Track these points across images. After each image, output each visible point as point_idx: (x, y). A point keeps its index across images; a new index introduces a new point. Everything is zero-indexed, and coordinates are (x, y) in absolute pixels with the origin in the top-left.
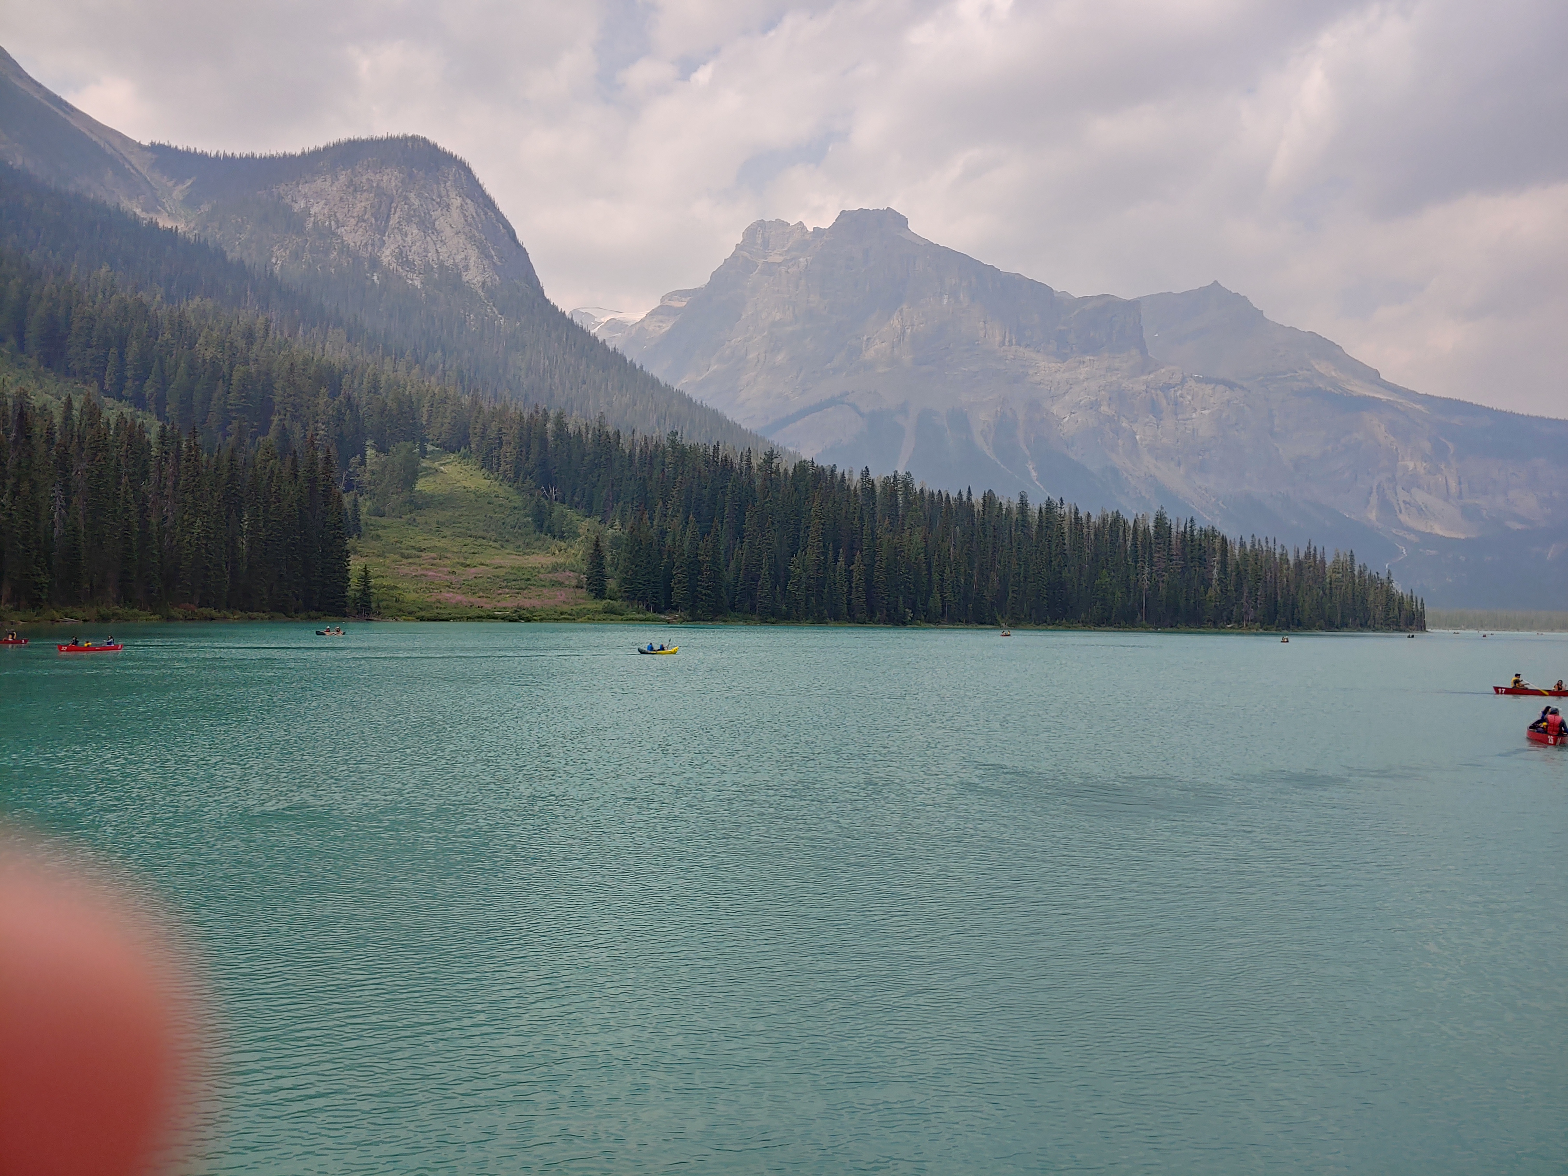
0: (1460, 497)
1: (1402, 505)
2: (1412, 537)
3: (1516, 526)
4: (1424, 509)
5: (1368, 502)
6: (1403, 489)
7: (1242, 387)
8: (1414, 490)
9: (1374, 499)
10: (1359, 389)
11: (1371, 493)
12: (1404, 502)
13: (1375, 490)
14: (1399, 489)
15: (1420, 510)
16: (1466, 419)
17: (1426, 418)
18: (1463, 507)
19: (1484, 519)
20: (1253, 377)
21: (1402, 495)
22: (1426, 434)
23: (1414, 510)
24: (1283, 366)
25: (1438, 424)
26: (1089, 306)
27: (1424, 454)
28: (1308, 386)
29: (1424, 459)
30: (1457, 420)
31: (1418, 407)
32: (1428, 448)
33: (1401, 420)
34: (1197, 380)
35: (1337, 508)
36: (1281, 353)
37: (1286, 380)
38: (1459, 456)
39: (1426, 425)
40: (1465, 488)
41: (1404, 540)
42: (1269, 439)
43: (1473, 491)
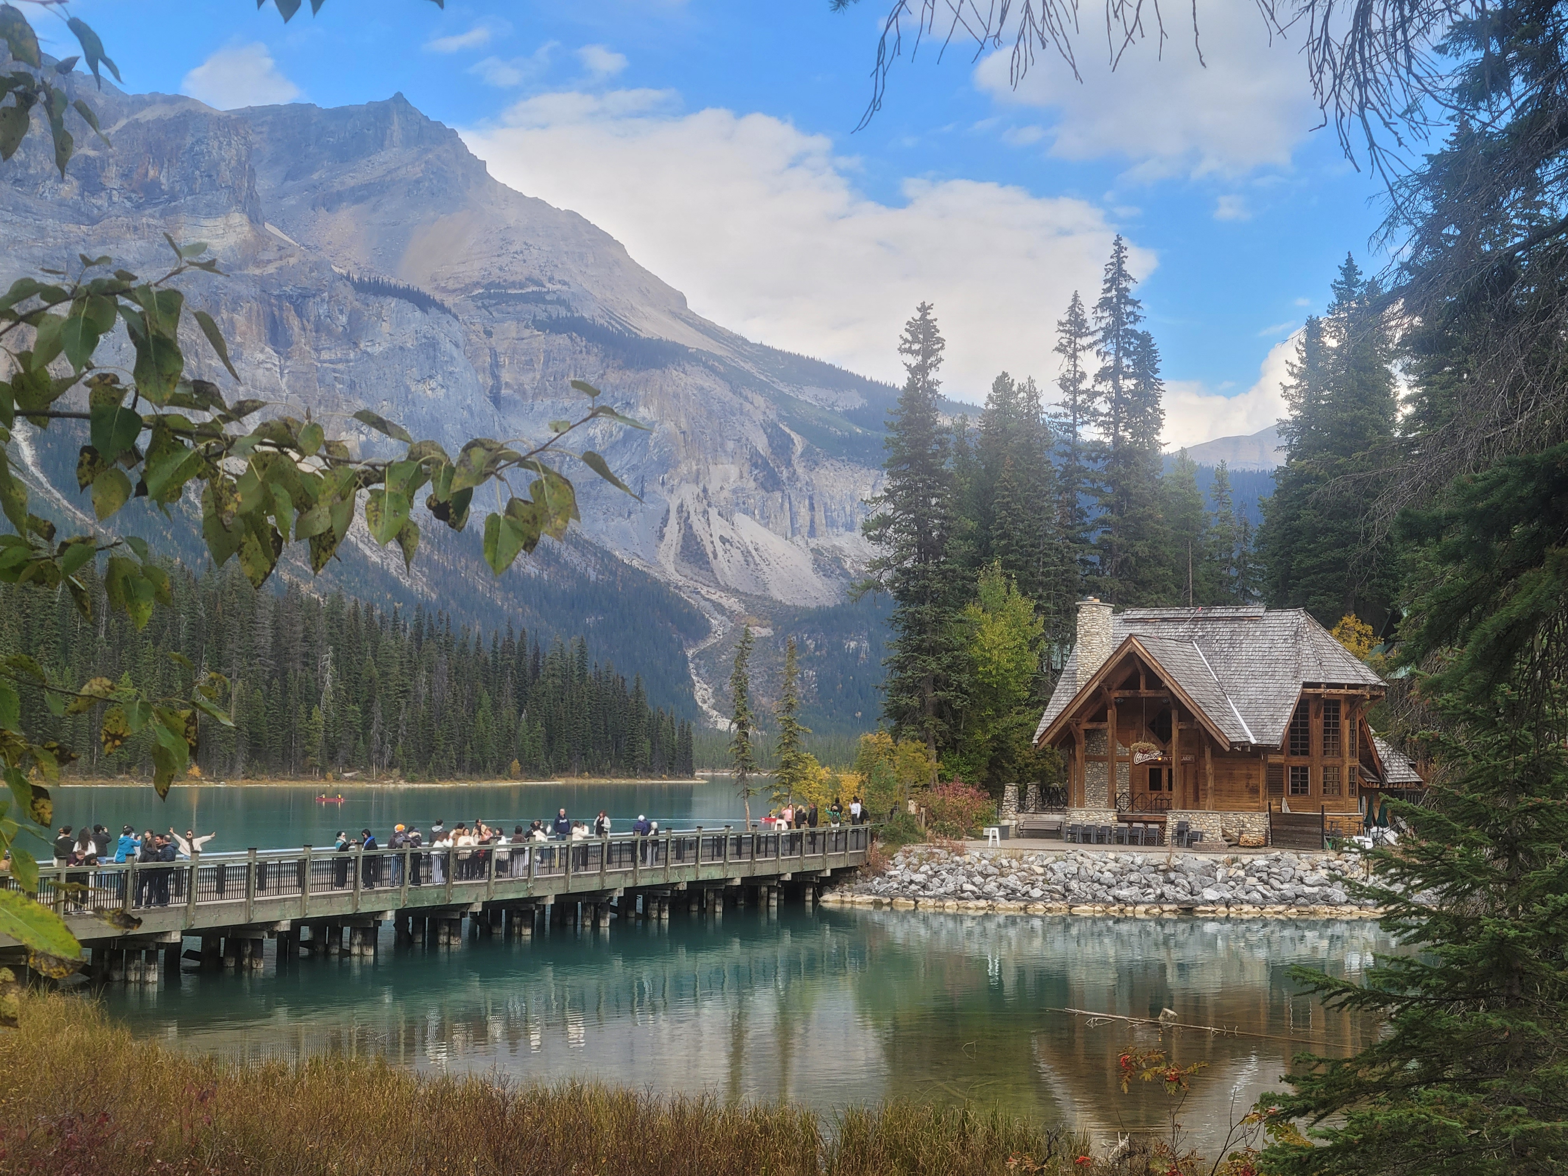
0: (814, 532)
1: (718, 544)
2: (731, 603)
4: (754, 552)
5: (662, 537)
6: (720, 514)
7: (441, 307)
8: (740, 518)
9: (673, 532)
10: (650, 326)
11: (665, 521)
12: (723, 540)
13: (673, 515)
14: (713, 512)
15: (747, 554)
16: (823, 393)
17: (761, 388)
18: (816, 552)
19: (845, 574)
20: (465, 290)
21: (719, 526)
22: (759, 417)
23: (737, 555)
24: (519, 271)
25: (780, 399)
26: (147, 115)
27: (755, 454)
28: (563, 313)
29: (756, 462)
30: (808, 395)
31: (747, 366)
32: (761, 444)
33: (719, 389)
34: (361, 287)
35: (609, 545)
36: (517, 247)
37: (524, 298)
38: (811, 460)
39: (759, 400)
40: (820, 517)
41: (719, 608)
42: (490, 408)
43: (831, 523)
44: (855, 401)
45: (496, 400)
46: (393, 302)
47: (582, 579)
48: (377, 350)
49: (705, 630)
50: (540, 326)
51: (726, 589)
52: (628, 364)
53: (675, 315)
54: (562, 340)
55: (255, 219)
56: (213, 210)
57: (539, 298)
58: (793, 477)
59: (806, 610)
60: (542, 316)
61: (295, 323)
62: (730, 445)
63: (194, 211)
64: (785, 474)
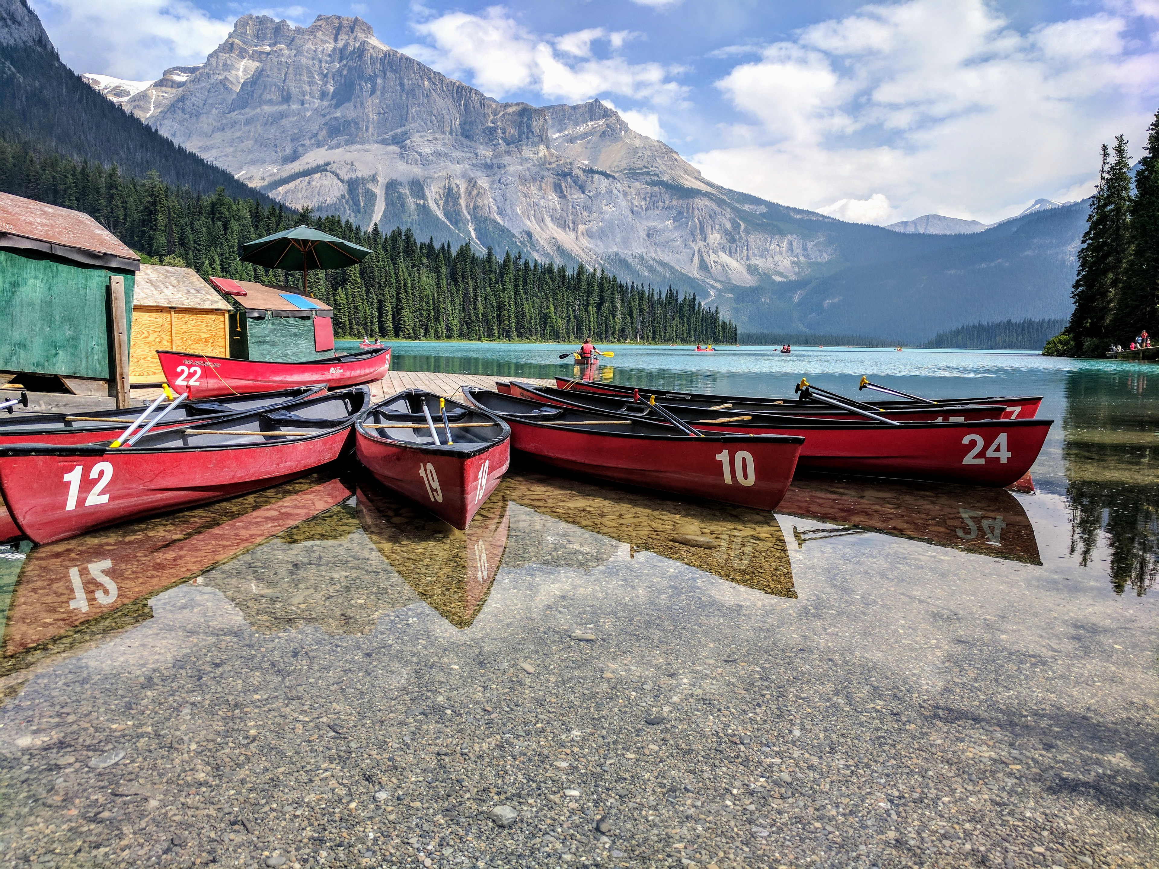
0: (748, 258)
2: (718, 285)
3: (778, 279)
4: (726, 266)
5: (692, 261)
6: (713, 252)
7: (614, 177)
8: (721, 254)
9: (696, 259)
10: (689, 182)
11: (694, 255)
12: (714, 262)
13: (696, 253)
14: (711, 252)
15: (723, 267)
16: (751, 207)
17: (728, 205)
18: (749, 266)
19: (759, 274)
20: (621, 171)
21: (713, 257)
22: (728, 216)
23: (719, 267)
24: (640, 164)
25: (735, 210)
26: (510, 110)
27: (726, 229)
28: (657, 179)
29: (726, 233)
30: (746, 207)
31: (724, 197)
32: (729, 226)
33: (714, 206)
34: (584, 171)
35: (673, 265)
36: (640, 154)
37: (642, 174)
38: (747, 232)
39: (728, 210)
40: (750, 252)
41: (713, 287)
42: (631, 215)
43: (755, 255)
44: (763, 209)
45: (633, 212)
46: (596, 176)
47: (665, 277)
48: (591, 194)
49: (708, 295)
50: (648, 183)
51: (715, 280)
52: (680, 198)
53: (697, 178)
54: (656, 189)
55: (548, 148)
56: (534, 144)
57: (648, 173)
58: (741, 238)
59: (746, 288)
60: (648, 180)
61: (563, 185)
62: (717, 227)
63: (527, 145)
64: (737, 238)
